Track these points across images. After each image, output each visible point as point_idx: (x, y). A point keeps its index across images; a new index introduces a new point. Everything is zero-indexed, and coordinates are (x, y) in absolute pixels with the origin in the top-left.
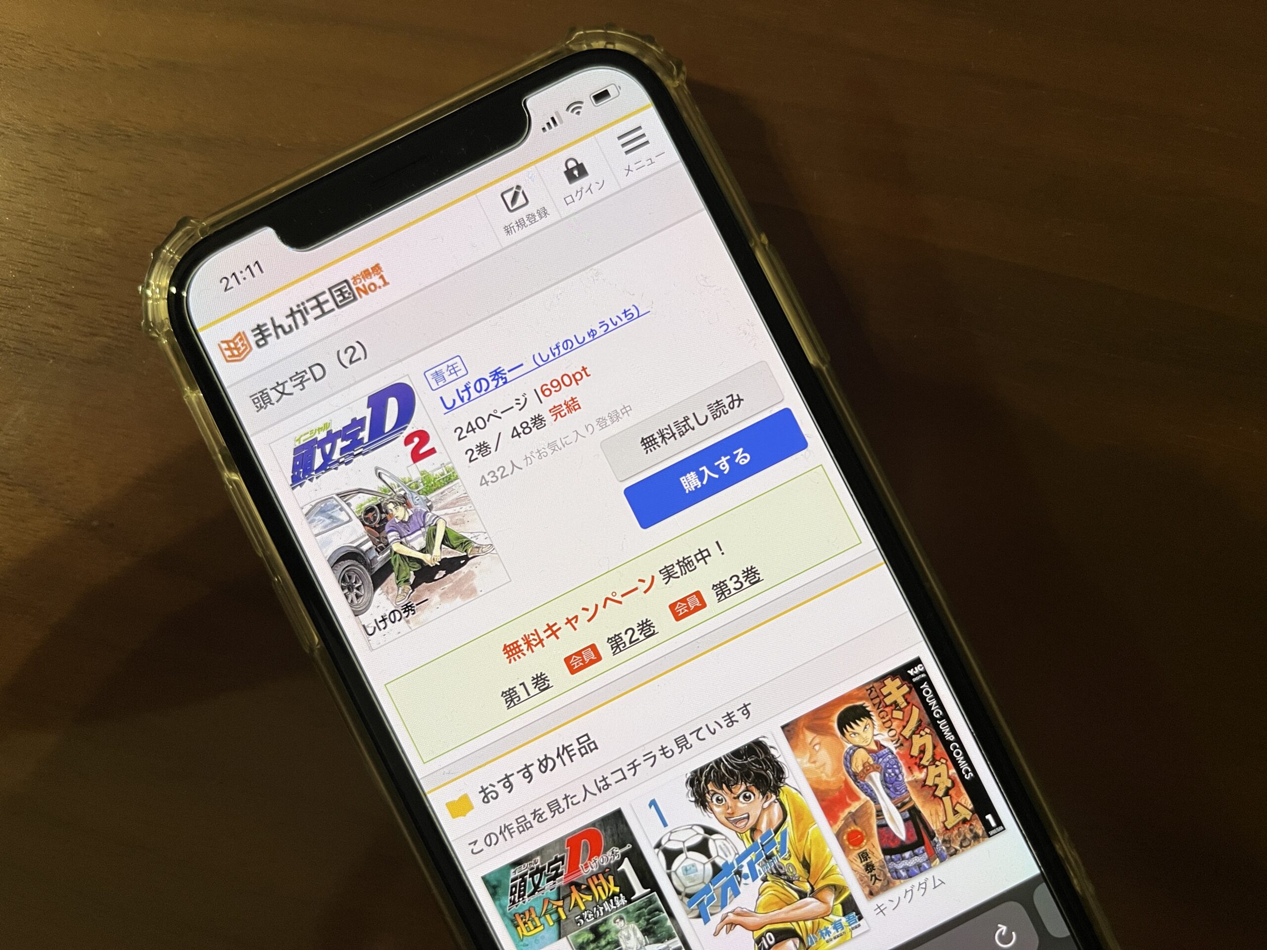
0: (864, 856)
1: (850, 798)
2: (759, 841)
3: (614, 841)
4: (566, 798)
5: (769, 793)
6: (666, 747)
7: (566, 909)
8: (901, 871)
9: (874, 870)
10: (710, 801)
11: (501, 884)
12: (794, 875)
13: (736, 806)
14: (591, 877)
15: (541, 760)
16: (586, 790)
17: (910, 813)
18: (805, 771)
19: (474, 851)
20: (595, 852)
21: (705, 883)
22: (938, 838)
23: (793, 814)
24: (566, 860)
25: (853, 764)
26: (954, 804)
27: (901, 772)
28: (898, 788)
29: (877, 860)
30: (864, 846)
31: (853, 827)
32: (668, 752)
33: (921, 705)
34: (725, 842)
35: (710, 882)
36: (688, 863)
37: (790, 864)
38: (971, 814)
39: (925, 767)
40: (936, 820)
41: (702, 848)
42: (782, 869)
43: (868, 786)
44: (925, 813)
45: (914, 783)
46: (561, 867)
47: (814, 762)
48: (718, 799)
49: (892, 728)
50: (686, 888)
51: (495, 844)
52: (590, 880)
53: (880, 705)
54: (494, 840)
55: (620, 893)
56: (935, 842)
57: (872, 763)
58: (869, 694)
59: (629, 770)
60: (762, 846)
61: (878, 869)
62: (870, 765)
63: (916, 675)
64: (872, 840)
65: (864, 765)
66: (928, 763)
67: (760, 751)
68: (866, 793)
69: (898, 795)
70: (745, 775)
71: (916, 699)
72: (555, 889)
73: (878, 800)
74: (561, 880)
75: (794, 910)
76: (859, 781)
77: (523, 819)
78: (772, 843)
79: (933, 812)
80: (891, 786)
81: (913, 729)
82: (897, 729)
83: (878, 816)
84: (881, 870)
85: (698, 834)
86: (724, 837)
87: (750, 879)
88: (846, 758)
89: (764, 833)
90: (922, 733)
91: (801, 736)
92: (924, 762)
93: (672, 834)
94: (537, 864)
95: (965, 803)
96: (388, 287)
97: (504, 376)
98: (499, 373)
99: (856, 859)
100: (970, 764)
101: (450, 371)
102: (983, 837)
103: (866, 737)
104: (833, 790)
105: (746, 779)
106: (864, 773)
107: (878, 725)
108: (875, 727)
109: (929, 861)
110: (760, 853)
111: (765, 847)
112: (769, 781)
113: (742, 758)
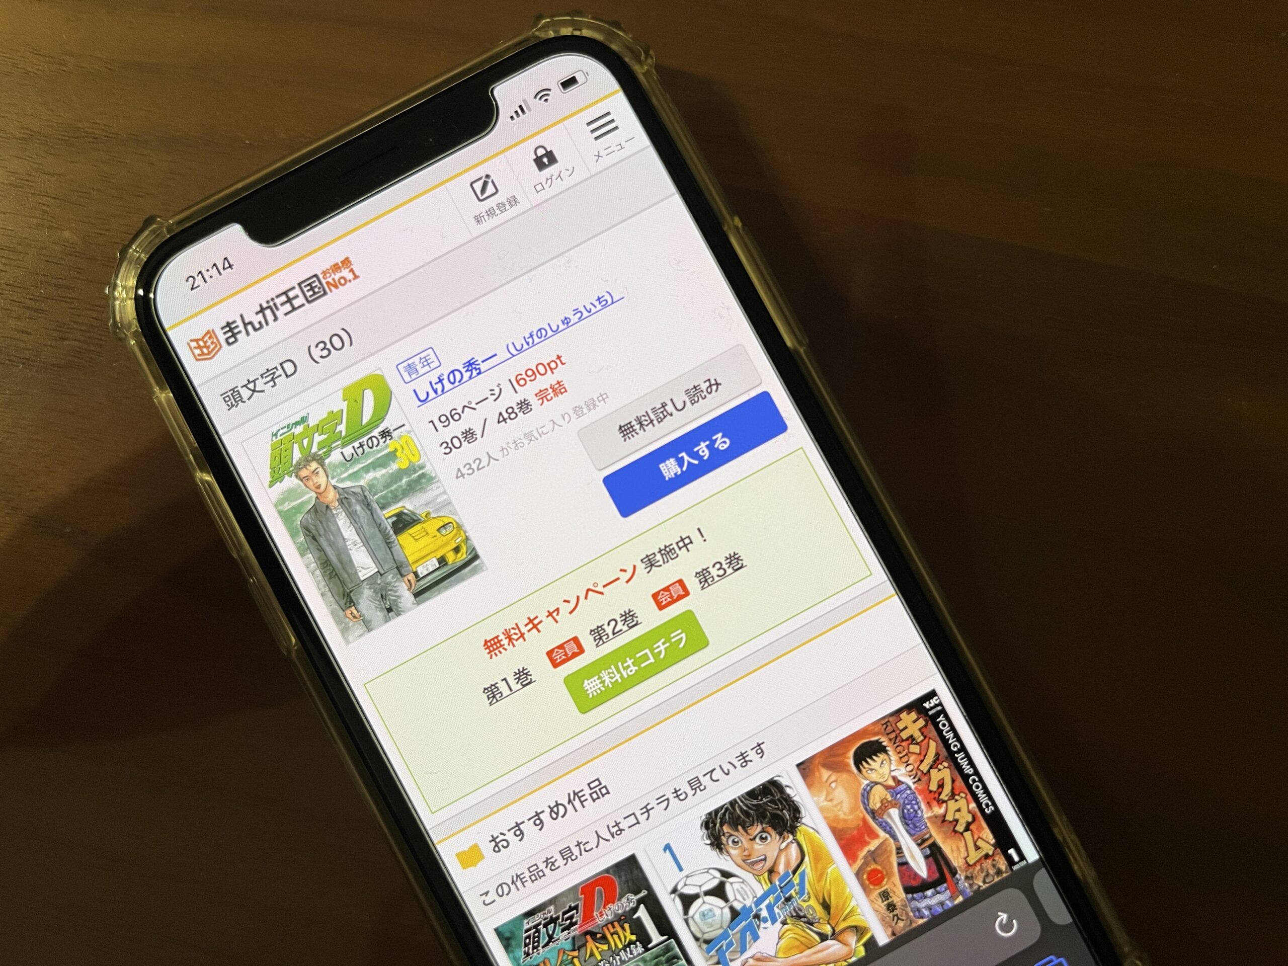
0: (885, 895)
1: (868, 836)
2: (777, 883)
3: (628, 886)
4: (579, 844)
5: (785, 834)
6: (679, 790)
7: (582, 959)
8: (924, 910)
9: (896, 909)
10: (725, 843)
11: (514, 935)
12: (815, 917)
13: (752, 848)
14: (606, 925)
15: (552, 806)
16: (599, 836)
17: (931, 849)
18: (822, 810)
19: (486, 902)
20: (610, 899)
21: (723, 928)
22: (960, 875)
23: (811, 855)
24: (580, 909)
25: (871, 801)
26: (975, 839)
27: (919, 808)
28: (918, 825)
29: (899, 900)
30: (885, 885)
31: (873, 866)
32: (681, 794)
33: (938, 739)
34: (742, 885)
35: (729, 927)
36: (705, 908)
37: (810, 907)
38: (993, 848)
39: (944, 802)
40: (958, 858)
41: (719, 892)
42: (801, 911)
43: (887, 823)
44: (947, 848)
46: (575, 916)
47: (831, 800)
48: (734, 842)
49: (909, 762)
50: (704, 933)
51: (507, 894)
52: (605, 929)
53: (896, 740)
54: (506, 890)
55: (637, 941)
56: (957, 879)
57: (890, 799)
58: (885, 729)
59: (642, 814)
60: (781, 888)
61: (901, 909)
62: (888, 802)
63: (932, 708)
65: (882, 801)
66: (948, 797)
67: (775, 791)
68: (885, 830)
69: (918, 831)
70: (761, 815)
71: (934, 733)
72: (570, 939)
73: (897, 838)
74: (574, 930)
75: (815, 953)
76: (877, 818)
77: (535, 867)
78: (790, 885)
79: (954, 848)
80: (910, 822)
81: (931, 763)
82: (915, 764)
83: (898, 853)
84: (903, 910)
85: (714, 877)
86: (741, 880)
87: (769, 923)
88: (863, 796)
89: (782, 874)
90: (940, 767)
91: (817, 774)
92: (943, 797)
93: (688, 879)
94: (551, 914)
95: (986, 838)
96: (357, 280)
97: (477, 367)
98: (473, 363)
99: (877, 898)
100: (991, 798)
101: (423, 363)
102: (1006, 872)
103: (883, 773)
104: (850, 829)
105: (762, 820)
106: (882, 810)
107: (895, 761)
108: (892, 762)
109: (952, 898)
110: (779, 895)
111: (783, 889)
112: (786, 821)
113: (757, 798)
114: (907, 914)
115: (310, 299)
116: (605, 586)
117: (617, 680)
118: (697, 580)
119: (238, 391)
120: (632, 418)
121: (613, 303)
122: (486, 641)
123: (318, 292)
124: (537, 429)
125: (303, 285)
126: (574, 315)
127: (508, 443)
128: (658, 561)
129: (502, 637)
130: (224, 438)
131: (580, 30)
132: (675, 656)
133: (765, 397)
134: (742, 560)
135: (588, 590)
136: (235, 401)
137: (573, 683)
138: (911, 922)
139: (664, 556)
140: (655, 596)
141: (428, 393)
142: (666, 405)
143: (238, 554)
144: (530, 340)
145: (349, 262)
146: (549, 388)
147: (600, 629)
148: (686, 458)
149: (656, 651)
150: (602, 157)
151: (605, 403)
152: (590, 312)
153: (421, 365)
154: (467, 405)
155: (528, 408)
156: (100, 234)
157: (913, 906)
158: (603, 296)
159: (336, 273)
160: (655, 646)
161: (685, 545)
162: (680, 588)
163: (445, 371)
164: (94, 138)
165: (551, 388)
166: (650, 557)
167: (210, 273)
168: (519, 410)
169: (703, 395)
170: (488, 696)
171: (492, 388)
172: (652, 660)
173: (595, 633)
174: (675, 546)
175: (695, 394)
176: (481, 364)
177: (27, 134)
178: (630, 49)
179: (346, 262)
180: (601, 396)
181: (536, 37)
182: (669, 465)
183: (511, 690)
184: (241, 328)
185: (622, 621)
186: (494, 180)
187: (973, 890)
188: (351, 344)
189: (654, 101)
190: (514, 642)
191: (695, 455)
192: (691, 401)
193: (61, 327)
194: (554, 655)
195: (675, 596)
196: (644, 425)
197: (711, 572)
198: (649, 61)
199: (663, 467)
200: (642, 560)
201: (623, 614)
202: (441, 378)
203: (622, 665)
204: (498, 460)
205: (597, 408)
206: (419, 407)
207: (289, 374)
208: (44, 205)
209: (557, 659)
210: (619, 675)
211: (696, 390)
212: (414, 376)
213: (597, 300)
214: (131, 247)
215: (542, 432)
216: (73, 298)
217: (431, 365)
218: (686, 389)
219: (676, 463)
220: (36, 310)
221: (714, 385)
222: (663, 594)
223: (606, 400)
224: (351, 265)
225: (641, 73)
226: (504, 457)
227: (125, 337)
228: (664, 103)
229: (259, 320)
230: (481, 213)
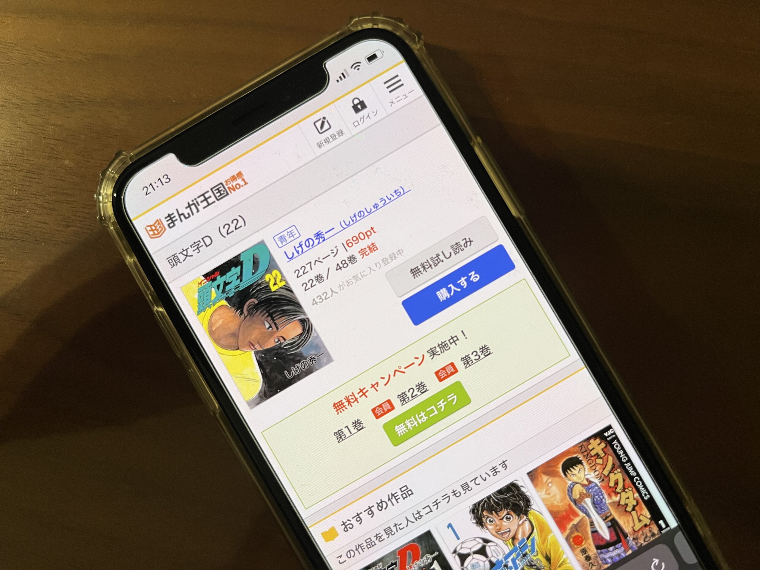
0: (584, 551)
1: (573, 515)
2: (518, 545)
3: (427, 550)
4: (395, 525)
5: (522, 515)
6: (456, 491)
8: (608, 559)
9: (591, 559)
10: (485, 522)
12: (541, 565)
13: (502, 524)
15: (378, 503)
16: (408, 520)
17: (611, 523)
18: (543, 500)
20: (416, 558)
22: (630, 538)
23: (538, 528)
24: (398, 564)
25: (574, 494)
26: (638, 515)
27: (604, 497)
28: (603, 507)
29: (592, 553)
30: (583, 545)
31: (576, 534)
32: (457, 493)
33: (614, 455)
34: (496, 547)
36: (474, 561)
37: (538, 559)
38: (649, 521)
39: (619, 493)
40: (628, 526)
41: (482, 551)
42: (533, 562)
43: (584, 507)
44: (621, 521)
45: (613, 504)
46: (395, 568)
47: (549, 494)
48: (490, 521)
49: (596, 470)
51: (353, 557)
53: (588, 456)
54: (352, 554)
56: (628, 540)
57: (585, 492)
58: (581, 450)
59: (433, 506)
60: (520, 548)
61: (594, 559)
62: (584, 494)
63: (609, 436)
64: (589, 541)
65: (580, 494)
66: (621, 490)
67: (514, 489)
68: (583, 512)
69: (603, 512)
70: (506, 504)
71: (611, 451)
73: (590, 516)
76: (577, 504)
77: (369, 540)
78: (525, 546)
79: (626, 520)
80: (598, 506)
81: (610, 470)
82: (599, 471)
83: (591, 525)
84: (595, 559)
85: (479, 543)
86: (495, 544)
88: (568, 491)
89: (520, 540)
90: (616, 472)
91: (540, 479)
92: (618, 490)
93: (463, 544)
94: (380, 568)
95: (645, 514)
96: (247, 185)
97: (323, 236)
98: (320, 234)
99: (579, 553)
100: (647, 490)
101: (289, 235)
102: (658, 534)
103: (580, 476)
104: (562, 511)
105: (506, 506)
106: (581, 499)
107: (588, 469)
108: (586, 470)
109: (625, 552)
110: (519, 552)
111: (521, 549)
112: (521, 507)
113: (503, 494)
114: (598, 562)
115: (218, 198)
116: (405, 368)
117: (415, 425)
118: (462, 362)
119: (177, 256)
120: (418, 264)
121: (404, 193)
122: (334, 403)
123: (223, 194)
124: (360, 273)
125: (214, 190)
127: (343, 282)
128: (438, 352)
129: (344, 401)
130: (170, 285)
131: (377, 25)
132: (451, 410)
133: (500, 249)
134: (489, 349)
135: (396, 371)
136: (176, 263)
137: (389, 428)
138: (600, 567)
139: (441, 349)
140: (437, 373)
141: (293, 254)
142: (439, 255)
143: (181, 354)
144: (354, 219)
145: (242, 174)
146: (367, 248)
147: (403, 394)
148: (453, 287)
149: (439, 407)
150: (394, 103)
151: (401, 255)
152: (390, 199)
153: (288, 236)
154: (317, 260)
155: (354, 261)
156: (87, 161)
157: (601, 557)
158: (398, 190)
159: (234, 182)
160: (438, 404)
161: (454, 341)
162: (452, 368)
163: (303, 239)
164: (81, 102)
165: (368, 247)
166: (433, 349)
167: (157, 184)
169: (462, 248)
170: (337, 437)
171: (332, 249)
172: (436, 413)
173: (401, 397)
174: (448, 342)
175: (457, 248)
176: (325, 234)
177: (39, 101)
178: (408, 35)
179: (240, 174)
180: (399, 251)
181: (350, 31)
182: (442, 292)
183: (351, 433)
184: (177, 217)
185: (417, 389)
186: (329, 121)
187: (638, 546)
188: (245, 225)
189: (425, 65)
190: (352, 404)
191: (459, 286)
192: (455, 252)
193: (66, 219)
194: (376, 411)
195: (449, 373)
196: (426, 268)
197: (471, 357)
198: (422, 42)
199: (438, 293)
200: (428, 352)
201: (418, 384)
202: (301, 244)
203: (418, 416)
204: (337, 293)
205: (396, 258)
206: (288, 262)
207: (207, 244)
208: (52, 144)
209: (378, 414)
210: (417, 422)
211: (458, 245)
212: (284, 243)
213: (394, 192)
214: (108, 170)
215: (364, 275)
216: (73, 201)
217: (294, 236)
218: (451, 245)
219: (447, 291)
220: (52, 209)
221: (468, 242)
222: (441, 372)
223: (402, 254)
224: (243, 176)
225: (416, 49)
226: (341, 291)
227: (107, 225)
228: (431, 67)
229: (188, 212)
230: (321, 141)
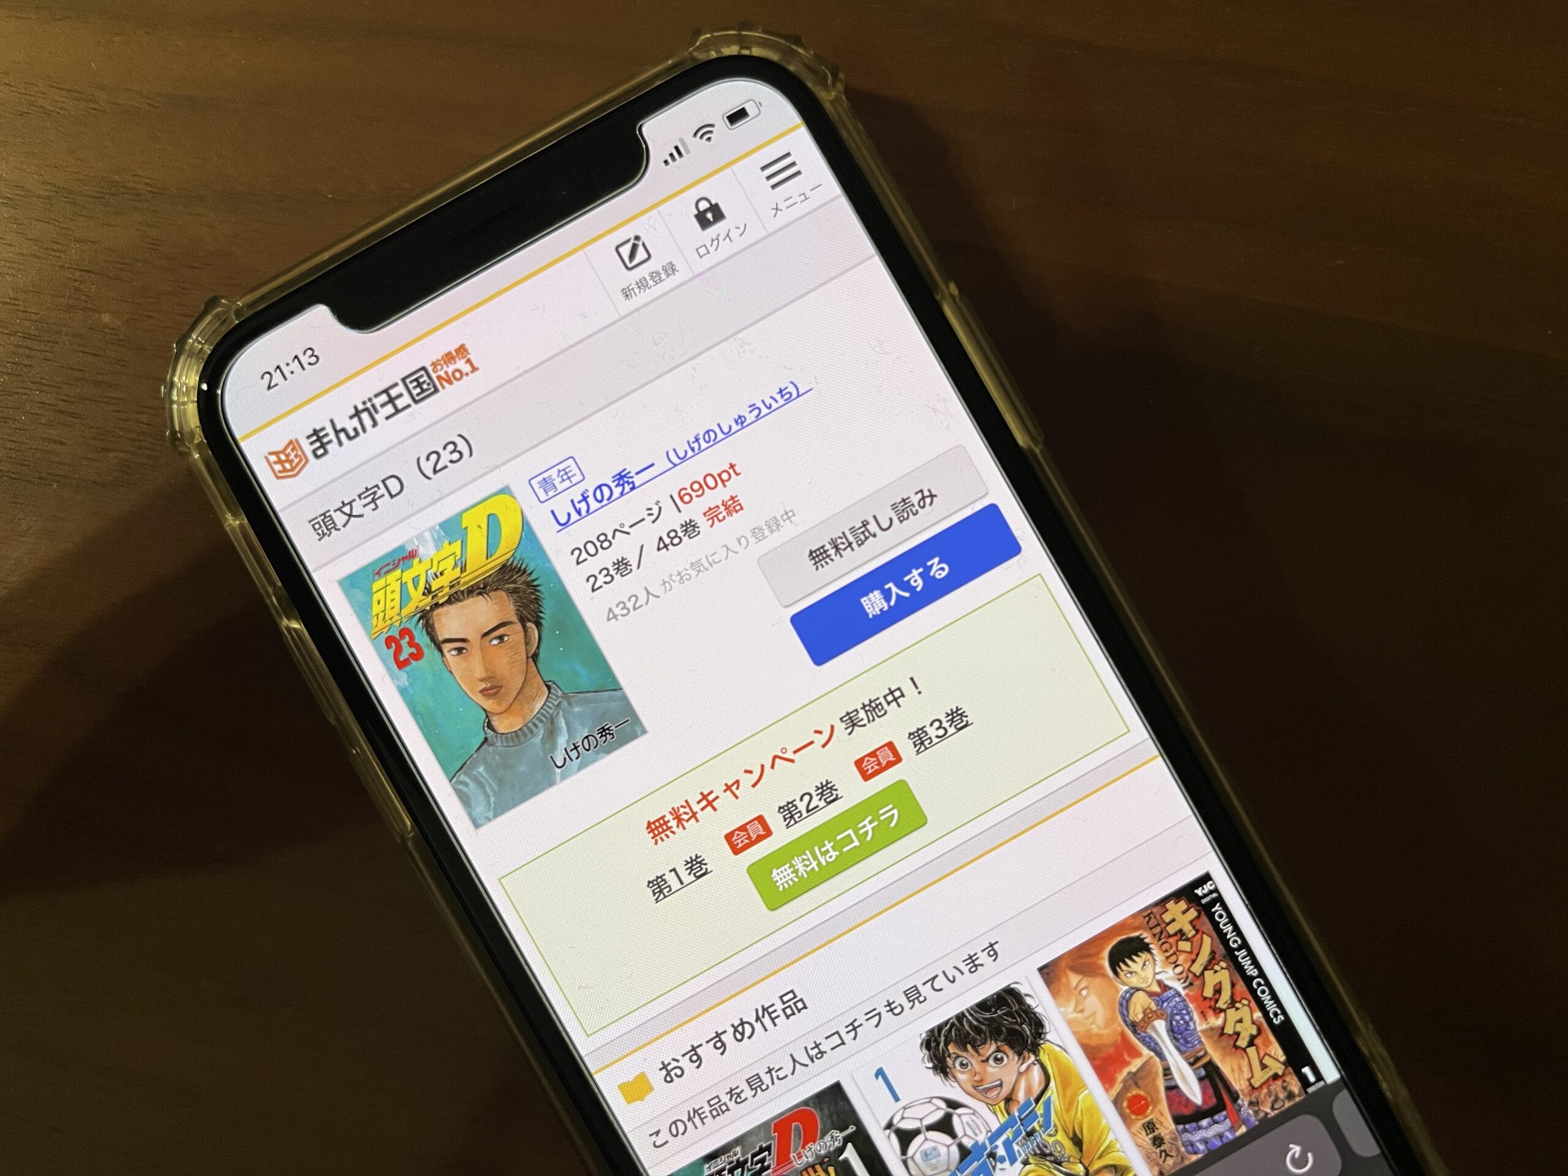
0: (1150, 1127)
1: (1129, 1055)
2: (1017, 1114)
3: (832, 1121)
4: (770, 1071)
5: (1026, 1053)
6: (894, 1002)
8: (1198, 1144)
9: (1164, 1143)
10: (951, 1066)
12: (1063, 1155)
13: (985, 1071)
14: (806, 1169)
15: (736, 1025)
16: (794, 1061)
17: (1206, 1070)
18: (1070, 1023)
19: (657, 1144)
20: (810, 1137)
21: (950, 1171)
22: (1242, 1100)
23: (1058, 1079)
24: (774, 1150)
25: (1131, 1012)
26: (1261, 1056)
27: (1191, 1019)
28: (1189, 1039)
29: (1167, 1132)
30: (1150, 1114)
31: (1135, 1092)
32: (896, 1008)
33: (1213, 933)
34: (973, 1117)
35: (957, 1169)
36: (928, 1145)
37: (1057, 1142)
38: (1283, 1067)
39: (1224, 1011)
40: (1239, 1079)
41: (944, 1126)
42: (1046, 1147)
43: (1151, 1038)
44: (1226, 1068)
45: (1209, 1032)
46: (767, 1158)
47: (1082, 1011)
48: (962, 1064)
49: (1177, 963)
51: (683, 1134)
53: (1162, 935)
54: (681, 1128)
56: (1239, 1105)
57: (1154, 1008)
58: (1148, 922)
59: (848, 1032)
60: (1021, 1120)
62: (1152, 1012)
63: (1205, 896)
65: (1144, 1012)
66: (1226, 1005)
67: (1012, 1001)
68: (1149, 1047)
69: (1190, 1048)
70: (995, 1031)
71: (1208, 926)
73: (1165, 1056)
76: (1139, 1032)
77: (717, 1100)
78: (1032, 1115)
79: (1235, 1067)
80: (1180, 1036)
81: (1205, 964)
82: (1184, 965)
83: (1165, 1075)
85: (939, 1108)
86: (972, 1112)
87: (1007, 1163)
88: (1121, 1005)
89: (1022, 1103)
90: (1217, 968)
91: (1064, 980)
92: (1221, 1004)
93: (907, 1110)
94: (737, 1156)
95: (1275, 1054)
96: (476, 373)
97: (630, 480)
98: (625, 476)
99: (1140, 1131)
100: (1279, 1004)
101: (562, 477)
102: (1299, 1095)
103: (1146, 976)
104: (1106, 1045)
105: (997, 1037)
106: (1145, 1022)
107: (1161, 961)
108: (1156, 963)
109: (1233, 1129)
110: (1018, 1129)
111: (1024, 1122)
112: (1026, 1038)
113: (990, 1011)
114: (1178, 1149)
115: (417, 398)
116: (795, 752)
117: (813, 868)
118: (911, 742)
119: (330, 516)
120: (825, 541)
121: (798, 396)
122: (649, 822)
123: (427, 390)
124: (707, 557)
125: (408, 381)
126: (751, 412)
127: (671, 576)
128: (862, 720)
129: (669, 817)
130: (314, 576)
131: (749, 48)
132: (886, 837)
133: (992, 511)
134: (966, 716)
135: (775, 757)
136: (328, 529)
137: (759, 874)
138: (1183, 1159)
139: (869, 713)
140: (859, 763)
141: (569, 514)
142: (868, 523)
143: (337, 718)
144: (696, 445)
145: (466, 350)
146: (720, 506)
147: (790, 806)
148: (894, 589)
149: (861, 832)
150: (781, 210)
151: (791, 522)
152: (770, 408)
153: (560, 479)
154: (619, 528)
155: (695, 531)
156: (146, 316)
157: (1184, 1140)
158: (786, 388)
159: (449, 365)
160: (860, 825)
161: (895, 699)
162: (889, 752)
163: (590, 485)
164: (137, 195)
165: (723, 505)
166: (852, 715)
167: (291, 368)
168: (684, 533)
169: (914, 510)
170: (653, 891)
171: (649, 507)
172: (857, 843)
173: (785, 811)
174: (882, 700)
175: (904, 509)
176: (635, 477)
177: (52, 191)
178: (812, 70)
179: (462, 350)
180: (786, 513)
181: (694, 59)
182: (873, 599)
183: (682, 883)
184: (332, 436)
185: (817, 795)
186: (646, 243)
187: (1258, 1118)
188: (471, 455)
189: (844, 134)
190: (685, 823)
191: (906, 586)
192: (899, 518)
193: (103, 434)
194: (735, 838)
195: (884, 763)
196: (840, 549)
197: (928, 732)
198: (840, 86)
199: (865, 601)
200: (841, 719)
201: (820, 786)
202: (586, 495)
203: (820, 849)
204: (658, 597)
205: (781, 528)
206: (558, 532)
207: (393, 493)
208: (75, 280)
209: (737, 844)
210: (816, 862)
211: (906, 504)
212: (551, 494)
213: (778, 393)
214: (190, 337)
215: (714, 560)
216: (117, 399)
217: (572, 479)
218: (893, 503)
219: (882, 597)
220: (72, 415)
221: (927, 497)
222: (868, 761)
223: (792, 519)
224: (469, 354)
225: (828, 100)
226: (666, 592)
227: (188, 451)
228: (857, 138)
229: (353, 426)
230: (631, 285)
